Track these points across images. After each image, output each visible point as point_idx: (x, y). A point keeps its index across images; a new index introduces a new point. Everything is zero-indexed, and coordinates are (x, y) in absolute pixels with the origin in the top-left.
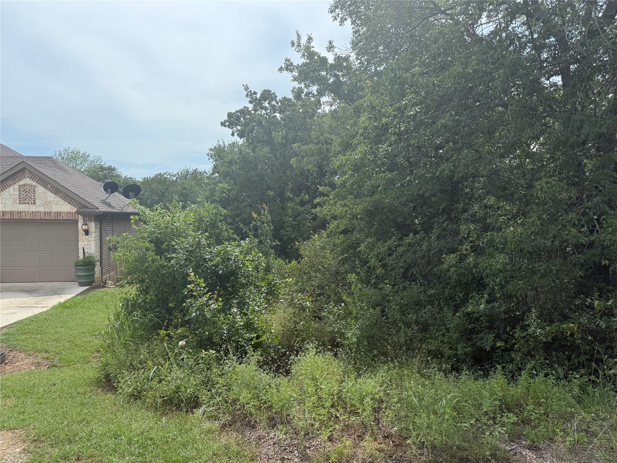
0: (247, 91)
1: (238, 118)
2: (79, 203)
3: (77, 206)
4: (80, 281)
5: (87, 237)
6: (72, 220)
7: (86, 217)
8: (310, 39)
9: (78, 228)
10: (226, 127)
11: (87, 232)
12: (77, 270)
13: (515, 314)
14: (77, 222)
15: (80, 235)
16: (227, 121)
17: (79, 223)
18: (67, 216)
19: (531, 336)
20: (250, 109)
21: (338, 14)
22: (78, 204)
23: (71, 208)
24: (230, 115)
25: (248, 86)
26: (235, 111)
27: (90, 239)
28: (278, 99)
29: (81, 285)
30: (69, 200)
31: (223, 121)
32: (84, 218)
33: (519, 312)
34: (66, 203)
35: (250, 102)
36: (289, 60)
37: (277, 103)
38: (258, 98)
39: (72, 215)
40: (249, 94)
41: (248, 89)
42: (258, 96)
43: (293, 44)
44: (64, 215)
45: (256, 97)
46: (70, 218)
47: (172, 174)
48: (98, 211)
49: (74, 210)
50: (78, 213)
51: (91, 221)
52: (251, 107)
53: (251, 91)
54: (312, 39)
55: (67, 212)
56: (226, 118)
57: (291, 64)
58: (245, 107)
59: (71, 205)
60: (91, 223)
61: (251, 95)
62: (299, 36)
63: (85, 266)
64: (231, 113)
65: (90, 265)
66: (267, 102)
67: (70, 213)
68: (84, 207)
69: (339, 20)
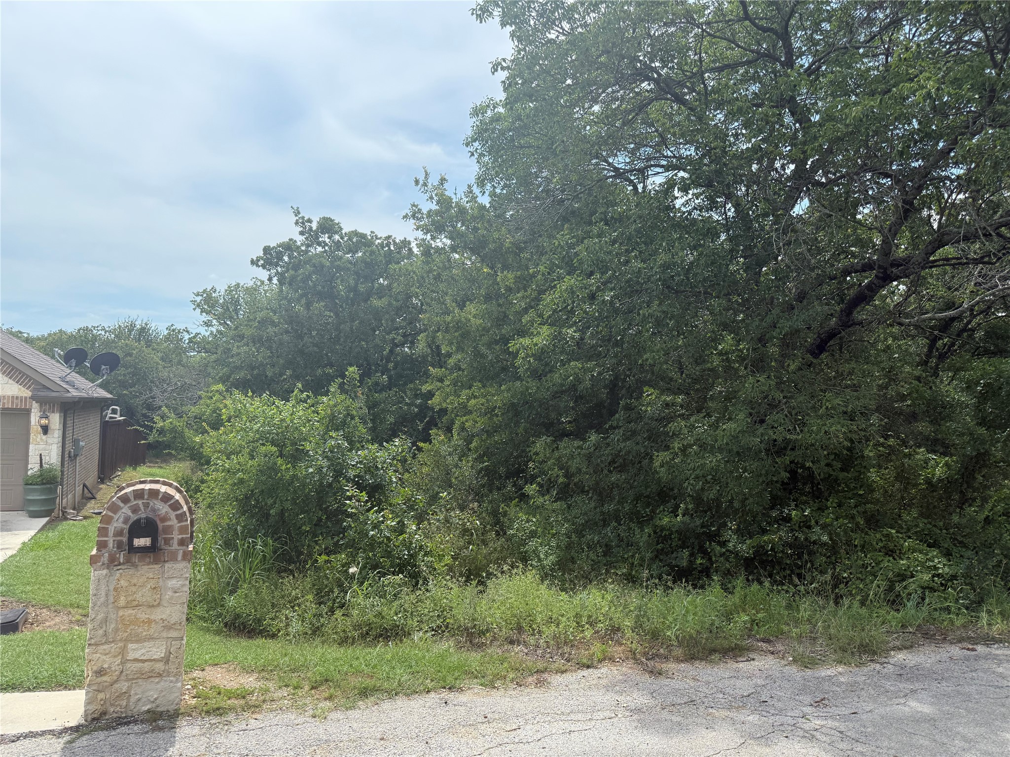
0: (296, 216)
1: (280, 256)
2: (36, 382)
3: (30, 387)
4: (31, 509)
5: (44, 437)
6: (20, 410)
7: (45, 404)
8: (443, 180)
9: (29, 422)
10: (259, 266)
11: (45, 430)
12: (27, 492)
13: (710, 530)
14: (27, 412)
15: (32, 435)
16: (262, 258)
17: (32, 415)
18: (13, 403)
19: (731, 552)
20: (299, 243)
21: (477, 149)
22: (32, 384)
23: (20, 389)
24: (267, 250)
25: (300, 209)
26: (275, 245)
27: (50, 441)
28: (343, 232)
29: (34, 515)
30: (17, 376)
31: (255, 259)
32: (41, 406)
33: (714, 527)
34: (11, 381)
35: (302, 233)
36: (416, 206)
37: (342, 238)
38: (314, 228)
39: (21, 400)
40: (300, 221)
41: (299, 213)
42: (314, 226)
43: (417, 182)
44: (5, 401)
45: (311, 228)
46: (17, 405)
47: (107, 329)
48: (69, 395)
49: (27, 393)
50: (33, 398)
51: (53, 412)
52: (300, 239)
53: (303, 218)
54: (445, 179)
55: (13, 397)
56: (261, 253)
57: (420, 211)
58: (291, 240)
59: (20, 385)
60: (53, 414)
61: (303, 223)
62: (427, 174)
63: (43, 484)
64: (269, 246)
65: (52, 483)
66: (327, 235)
67: (17, 398)
68: (43, 388)
69: (476, 156)
